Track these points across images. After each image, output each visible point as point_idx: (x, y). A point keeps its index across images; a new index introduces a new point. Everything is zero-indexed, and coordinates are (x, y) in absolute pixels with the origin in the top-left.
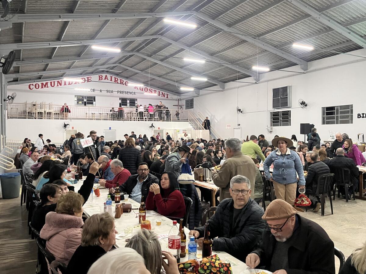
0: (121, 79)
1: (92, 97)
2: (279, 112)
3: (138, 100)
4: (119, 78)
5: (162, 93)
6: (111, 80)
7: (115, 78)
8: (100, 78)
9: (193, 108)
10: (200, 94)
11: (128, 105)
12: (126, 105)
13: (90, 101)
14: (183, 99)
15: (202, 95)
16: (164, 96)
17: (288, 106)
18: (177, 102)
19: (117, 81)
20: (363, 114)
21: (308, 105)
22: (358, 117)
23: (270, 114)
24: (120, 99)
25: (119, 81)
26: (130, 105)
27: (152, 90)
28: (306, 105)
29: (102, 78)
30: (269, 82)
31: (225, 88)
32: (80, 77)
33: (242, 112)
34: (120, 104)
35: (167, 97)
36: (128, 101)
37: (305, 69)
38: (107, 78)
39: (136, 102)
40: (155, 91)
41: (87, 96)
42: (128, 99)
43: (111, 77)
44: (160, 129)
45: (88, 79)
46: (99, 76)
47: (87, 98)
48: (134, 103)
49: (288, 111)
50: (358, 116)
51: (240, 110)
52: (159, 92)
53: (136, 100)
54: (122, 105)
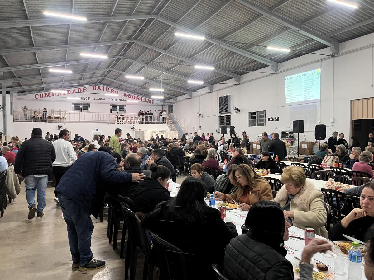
0: (112, 89)
2: (224, 116)
5: (149, 100)
6: (103, 90)
8: (93, 88)
9: (172, 113)
11: (118, 110)
14: (167, 105)
15: (178, 102)
16: (150, 103)
17: (228, 111)
20: (271, 118)
22: (268, 121)
24: (111, 105)
26: (120, 110)
27: (139, 97)
28: (239, 111)
29: (95, 88)
36: (118, 107)
37: (239, 81)
39: (125, 107)
40: (142, 98)
42: (118, 105)
43: (103, 87)
44: (141, 131)
47: (83, 105)
49: (229, 116)
50: (268, 120)
51: (200, 115)
54: (113, 110)
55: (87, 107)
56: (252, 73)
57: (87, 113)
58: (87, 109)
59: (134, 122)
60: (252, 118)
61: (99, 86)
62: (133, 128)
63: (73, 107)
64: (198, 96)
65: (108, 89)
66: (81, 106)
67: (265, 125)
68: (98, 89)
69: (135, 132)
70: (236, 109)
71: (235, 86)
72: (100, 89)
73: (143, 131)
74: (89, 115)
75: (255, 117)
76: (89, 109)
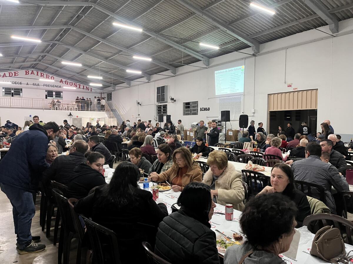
0: (47, 74)
1: (19, 89)
2: (161, 105)
3: (63, 92)
4: (45, 74)
5: (87, 87)
6: (37, 75)
7: (41, 73)
8: (26, 73)
9: (111, 100)
10: (116, 89)
11: (54, 96)
12: (52, 97)
13: (17, 92)
14: (106, 93)
15: (117, 90)
16: (88, 90)
17: (165, 101)
18: (100, 95)
19: (43, 76)
20: (203, 108)
21: (176, 100)
22: (201, 111)
23: (156, 106)
24: (46, 91)
25: (45, 76)
26: (56, 97)
27: (77, 84)
28: (175, 101)
29: (28, 73)
30: (156, 82)
31: (131, 85)
32: (7, 71)
33: (140, 105)
34: (46, 95)
35: (91, 91)
36: (54, 93)
37: (174, 73)
38: (33, 73)
39: (61, 94)
40: (80, 85)
41: (14, 88)
42: (54, 91)
43: (38, 73)
44: (78, 117)
45: (15, 74)
46: (26, 71)
47: (14, 90)
48: (60, 95)
49: (166, 105)
50: (201, 109)
51: (139, 103)
52: (84, 86)
53: (62, 92)
54: (48, 96)
55: (19, 92)
56: (186, 66)
57: (18, 98)
58: (19, 94)
59: (71, 108)
60: (186, 107)
61: (33, 71)
62: (70, 115)
63: (3, 92)
64: (136, 85)
65: (43, 74)
66: (12, 91)
67: (198, 115)
68: (32, 73)
69: (72, 119)
70: (172, 99)
71: (172, 78)
72: (34, 74)
73: (81, 118)
74: (21, 100)
75: (189, 107)
76: (21, 94)
